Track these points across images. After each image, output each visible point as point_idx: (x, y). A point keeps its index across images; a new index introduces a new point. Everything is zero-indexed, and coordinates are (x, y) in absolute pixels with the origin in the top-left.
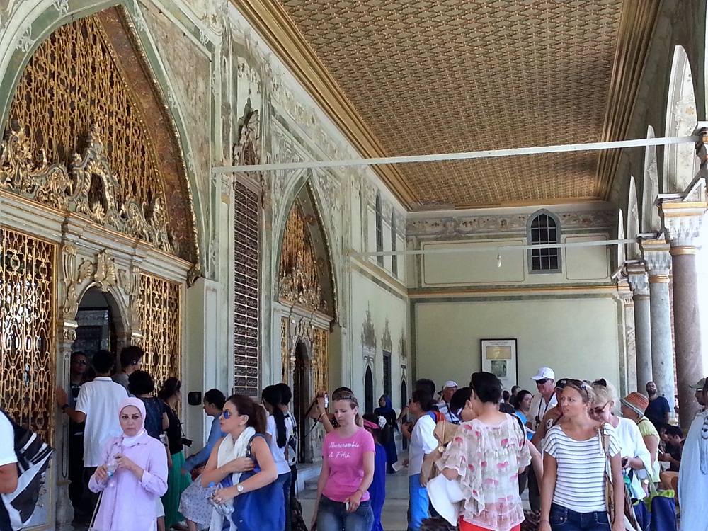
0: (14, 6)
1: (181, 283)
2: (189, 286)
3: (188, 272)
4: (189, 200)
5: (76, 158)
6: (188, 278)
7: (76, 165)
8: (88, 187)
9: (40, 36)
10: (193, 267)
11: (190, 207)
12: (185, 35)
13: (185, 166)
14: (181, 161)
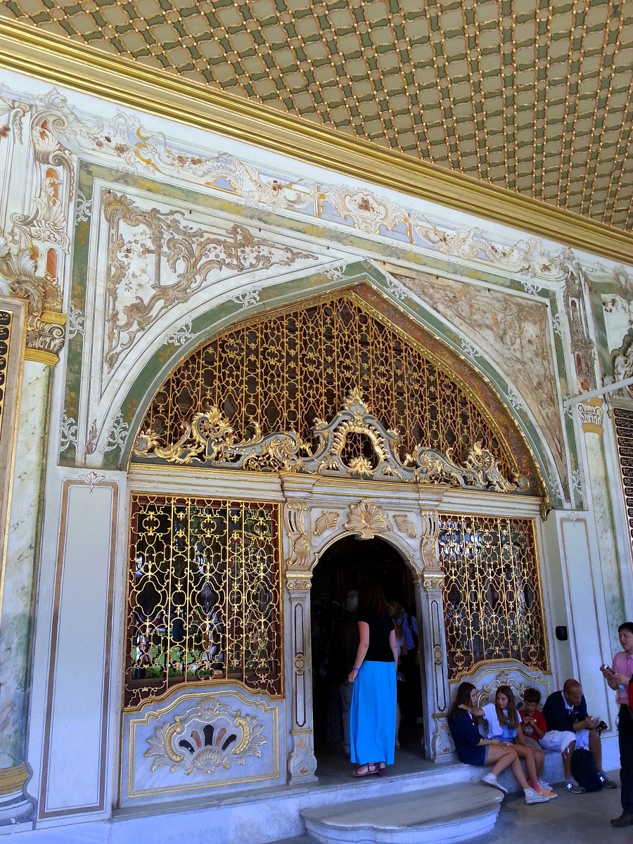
0: (160, 311)
1: (533, 518)
2: (544, 519)
3: (540, 505)
4: (521, 437)
5: (316, 422)
6: (541, 511)
7: (317, 429)
8: (342, 445)
9: (208, 329)
10: (543, 501)
11: (525, 444)
12: (489, 290)
13: (506, 406)
14: (500, 403)
